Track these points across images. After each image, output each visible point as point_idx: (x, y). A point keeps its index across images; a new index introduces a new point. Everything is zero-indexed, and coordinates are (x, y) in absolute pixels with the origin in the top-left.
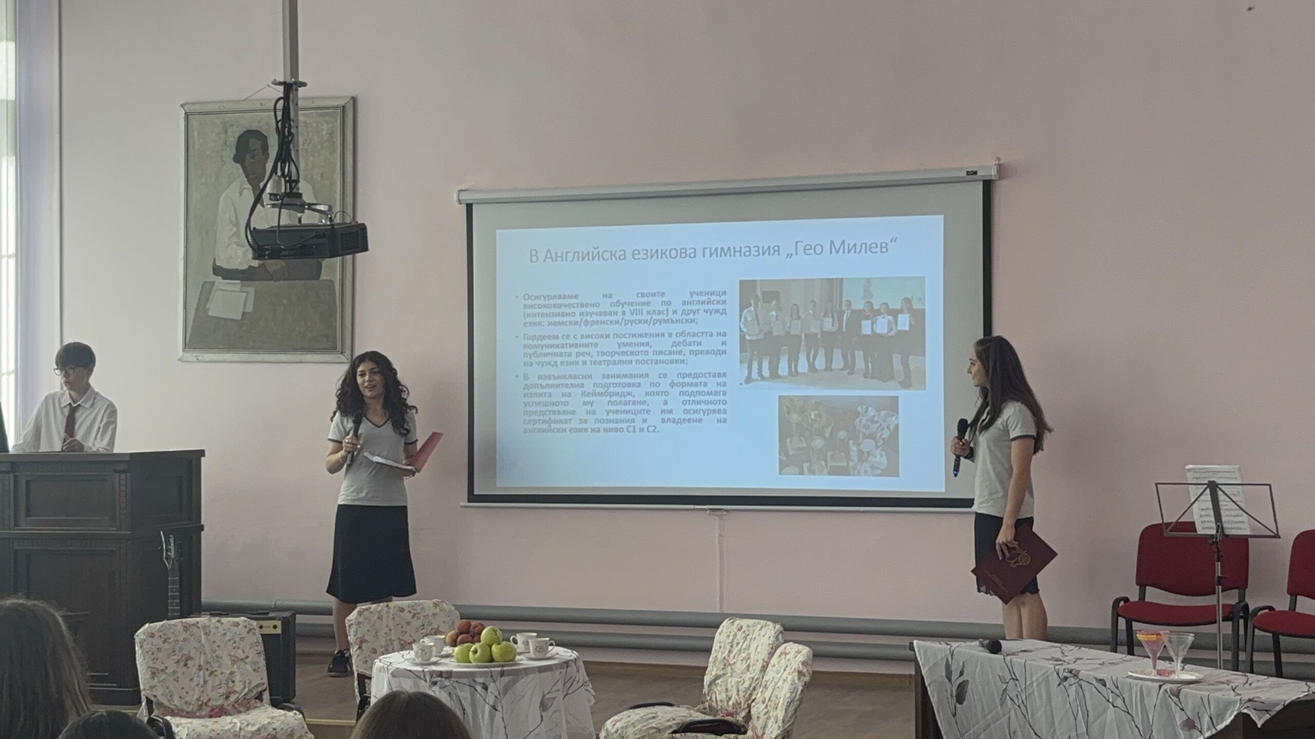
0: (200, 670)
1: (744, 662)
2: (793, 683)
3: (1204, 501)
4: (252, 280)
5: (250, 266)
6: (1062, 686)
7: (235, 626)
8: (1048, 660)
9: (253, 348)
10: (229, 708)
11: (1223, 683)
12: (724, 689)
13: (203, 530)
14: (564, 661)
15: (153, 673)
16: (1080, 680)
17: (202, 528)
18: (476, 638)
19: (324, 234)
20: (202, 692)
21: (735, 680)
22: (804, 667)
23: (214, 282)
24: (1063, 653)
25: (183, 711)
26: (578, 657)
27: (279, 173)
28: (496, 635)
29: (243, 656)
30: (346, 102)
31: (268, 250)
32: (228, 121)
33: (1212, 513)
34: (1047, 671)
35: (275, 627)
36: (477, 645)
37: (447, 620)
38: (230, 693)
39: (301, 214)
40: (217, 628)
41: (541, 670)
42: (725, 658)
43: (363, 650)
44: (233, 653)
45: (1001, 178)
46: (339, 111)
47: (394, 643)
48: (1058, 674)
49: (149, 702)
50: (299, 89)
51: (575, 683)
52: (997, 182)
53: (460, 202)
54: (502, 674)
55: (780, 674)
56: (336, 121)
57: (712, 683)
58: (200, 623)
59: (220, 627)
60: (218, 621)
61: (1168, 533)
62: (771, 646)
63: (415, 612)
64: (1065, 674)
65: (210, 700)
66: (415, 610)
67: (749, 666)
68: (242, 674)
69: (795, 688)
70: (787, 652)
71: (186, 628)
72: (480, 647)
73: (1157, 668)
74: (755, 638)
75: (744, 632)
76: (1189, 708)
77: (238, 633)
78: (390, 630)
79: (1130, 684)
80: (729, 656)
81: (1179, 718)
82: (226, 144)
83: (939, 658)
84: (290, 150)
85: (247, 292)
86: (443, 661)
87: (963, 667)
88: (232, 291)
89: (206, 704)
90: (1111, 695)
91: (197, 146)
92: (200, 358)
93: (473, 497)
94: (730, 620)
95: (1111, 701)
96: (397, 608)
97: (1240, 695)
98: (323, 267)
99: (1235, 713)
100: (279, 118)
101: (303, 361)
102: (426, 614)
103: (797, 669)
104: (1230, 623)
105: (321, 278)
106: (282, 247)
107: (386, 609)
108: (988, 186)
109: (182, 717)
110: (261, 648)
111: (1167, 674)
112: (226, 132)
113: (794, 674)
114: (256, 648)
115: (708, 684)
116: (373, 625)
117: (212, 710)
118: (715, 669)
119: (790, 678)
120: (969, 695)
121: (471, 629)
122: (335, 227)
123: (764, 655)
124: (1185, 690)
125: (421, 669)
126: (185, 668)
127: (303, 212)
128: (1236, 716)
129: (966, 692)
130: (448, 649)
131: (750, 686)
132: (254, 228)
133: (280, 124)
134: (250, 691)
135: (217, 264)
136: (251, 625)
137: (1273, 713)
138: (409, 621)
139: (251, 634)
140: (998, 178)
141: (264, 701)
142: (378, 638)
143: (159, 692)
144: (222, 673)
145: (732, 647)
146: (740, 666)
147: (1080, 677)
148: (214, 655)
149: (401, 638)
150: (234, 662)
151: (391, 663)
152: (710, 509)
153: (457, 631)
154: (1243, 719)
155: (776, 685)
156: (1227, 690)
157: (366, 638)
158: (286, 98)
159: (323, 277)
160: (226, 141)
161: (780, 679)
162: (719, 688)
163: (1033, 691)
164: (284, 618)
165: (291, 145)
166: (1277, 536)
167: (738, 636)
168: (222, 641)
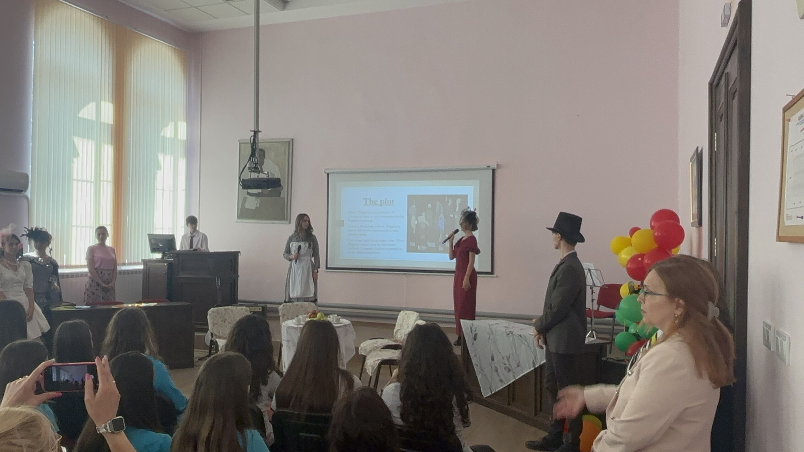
4: (259, 197)
5: (258, 192)
12: (400, 334)
13: (239, 277)
15: (213, 324)
21: (404, 331)
27: (252, 161)
28: (322, 315)
30: (289, 140)
31: (244, 185)
35: (260, 309)
42: (401, 323)
43: (284, 318)
46: (287, 143)
49: (212, 334)
50: (259, 133)
53: (325, 173)
56: (287, 146)
57: (397, 332)
60: (236, 308)
71: (225, 309)
74: (410, 317)
75: (407, 315)
78: (293, 312)
83: (469, 325)
90: (523, 341)
93: (327, 268)
94: (404, 310)
98: (281, 193)
100: (252, 142)
102: (305, 307)
105: (280, 196)
108: (494, 171)
116: (287, 310)
126: (224, 323)
129: (477, 337)
135: (248, 191)
140: (497, 168)
143: (215, 331)
145: (403, 320)
152: (404, 273)
153: (311, 313)
157: (285, 314)
158: (255, 136)
163: (498, 338)
164: (263, 306)
167: (405, 317)
168: (237, 314)
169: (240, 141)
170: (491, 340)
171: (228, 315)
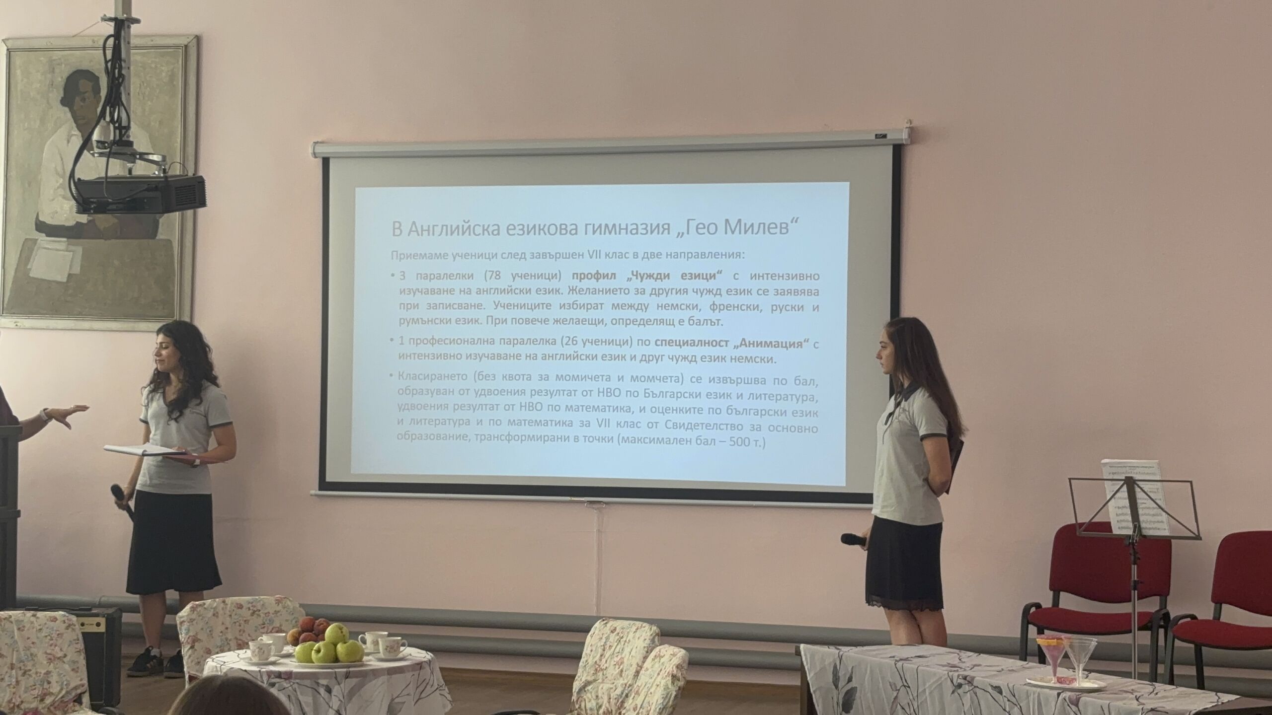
0: (12, 669)
1: (617, 667)
2: (666, 688)
3: (1120, 498)
4: (79, 238)
5: (77, 222)
6: (956, 694)
7: (52, 621)
8: (943, 666)
9: (80, 314)
10: (44, 712)
11: (1126, 692)
12: (594, 697)
13: (19, 516)
14: (417, 662)
16: (975, 687)
17: (18, 514)
18: (320, 637)
19: (156, 187)
20: (14, 693)
21: (606, 686)
22: (679, 671)
23: (37, 240)
24: (960, 660)
26: (432, 658)
27: (108, 119)
28: (342, 632)
29: (60, 654)
30: (189, 40)
31: (93, 203)
32: (54, 60)
33: (1129, 511)
34: (941, 678)
35: (98, 625)
36: (321, 644)
37: (290, 618)
38: (45, 695)
39: (132, 164)
40: (32, 623)
41: (391, 671)
42: (596, 662)
43: (196, 650)
44: (49, 651)
45: (913, 143)
46: (180, 50)
47: (230, 642)
48: (952, 681)
50: (132, 25)
51: (429, 687)
52: (910, 147)
53: (315, 155)
54: (347, 676)
55: (653, 680)
56: (178, 61)
57: (582, 689)
58: (13, 617)
59: (35, 622)
60: (34, 616)
61: (1081, 533)
62: (646, 649)
63: (255, 609)
64: (959, 681)
65: (22, 702)
66: (255, 607)
67: (622, 671)
68: (59, 675)
69: (668, 694)
70: (662, 654)
72: (325, 645)
73: (1058, 675)
74: (629, 641)
75: (618, 633)
77: (55, 629)
78: (227, 628)
79: (1027, 691)
80: (601, 660)
82: (52, 85)
83: (826, 663)
84: (120, 94)
85: (73, 251)
86: (282, 661)
87: (852, 673)
88: (57, 250)
89: (18, 707)
90: (1007, 703)
91: (20, 87)
92: (18, 324)
93: (324, 485)
94: (604, 620)
95: (1007, 709)
96: (235, 604)
97: (1144, 704)
98: (160, 225)
100: (109, 57)
101: (136, 330)
102: (266, 611)
103: (671, 672)
104: (1149, 632)
105: (157, 238)
106: (110, 200)
107: (222, 605)
108: (898, 151)
110: (81, 646)
111: (1068, 683)
112: (53, 71)
113: (668, 678)
114: (77, 646)
115: (577, 690)
116: (207, 623)
118: (585, 675)
119: (663, 682)
120: (857, 704)
121: (315, 626)
122: (169, 179)
123: (638, 659)
124: (1085, 698)
125: (258, 669)
127: (134, 162)
129: (854, 700)
130: (288, 649)
131: (622, 693)
132: (79, 179)
133: (109, 64)
134: (67, 693)
135: (41, 219)
136: (69, 620)
138: (249, 618)
139: (70, 629)
140: (909, 142)
141: (84, 705)
142: (213, 637)
144: (37, 673)
145: (604, 650)
146: (612, 671)
147: (975, 684)
148: (28, 653)
149: (239, 637)
150: (50, 661)
151: (225, 662)
152: (588, 501)
153: (300, 629)
155: (649, 690)
156: (1132, 699)
157: (199, 637)
158: (117, 36)
159: (161, 236)
160: (53, 82)
161: (653, 684)
162: (589, 695)
163: (926, 699)
164: (108, 614)
165: (122, 88)
166: (1198, 537)
167: (611, 639)
168: (38, 638)
169: (10, 44)
170: (903, 708)
171: (9, 641)
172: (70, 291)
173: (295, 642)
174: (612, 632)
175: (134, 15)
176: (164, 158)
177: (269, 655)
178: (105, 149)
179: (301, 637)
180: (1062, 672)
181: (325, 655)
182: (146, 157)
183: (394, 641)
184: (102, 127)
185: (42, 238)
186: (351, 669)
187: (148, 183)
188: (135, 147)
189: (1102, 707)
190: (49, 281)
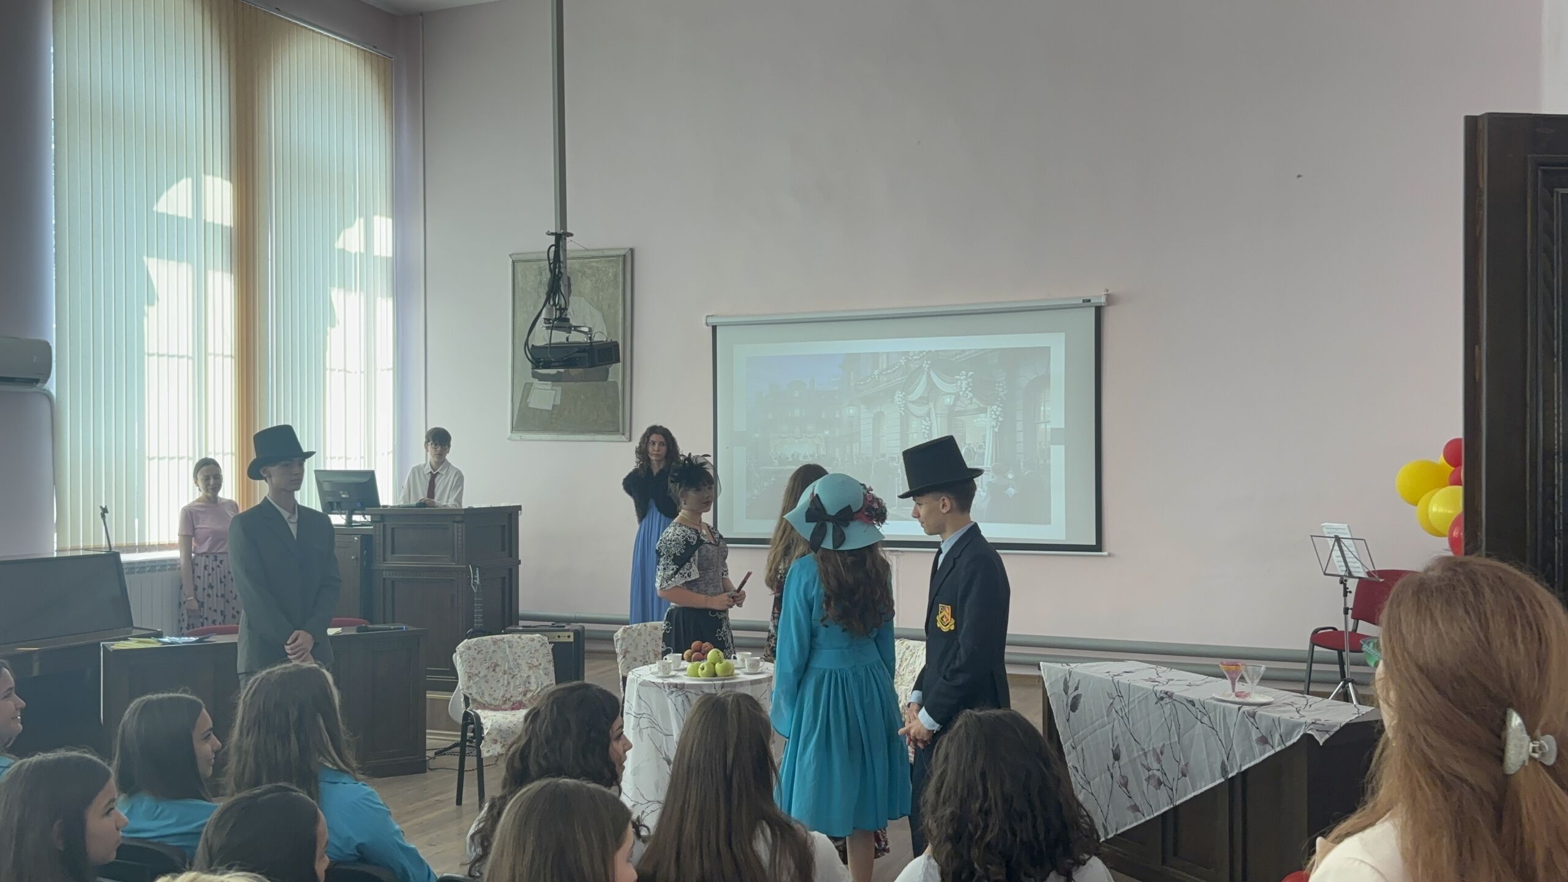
0: (505, 674)
4: (559, 382)
5: (558, 372)
6: (1159, 704)
7: (531, 641)
8: (1147, 680)
9: (560, 430)
10: (527, 702)
11: (1287, 704)
13: (520, 564)
15: (470, 677)
16: (1173, 700)
17: (519, 562)
18: (706, 656)
19: (584, 350)
20: (506, 691)
23: (533, 383)
24: (1158, 674)
25: (491, 705)
27: (552, 303)
29: (537, 663)
31: (541, 362)
34: (1147, 692)
35: (569, 637)
36: (703, 664)
38: (527, 691)
39: (569, 334)
40: (518, 642)
44: (529, 662)
45: (1108, 305)
48: (1155, 695)
49: (466, 699)
52: (1106, 308)
53: (707, 324)
58: (505, 639)
59: (520, 642)
60: (519, 637)
64: (1162, 695)
65: (511, 696)
68: (536, 677)
72: (707, 665)
73: (1237, 690)
76: (1263, 725)
77: (533, 646)
78: (647, 644)
79: (1214, 704)
81: (1255, 734)
82: (541, 283)
83: (1059, 676)
84: (560, 285)
85: (556, 390)
86: (680, 674)
87: (1078, 683)
88: (546, 389)
89: (509, 700)
90: (1199, 714)
91: (521, 285)
92: (522, 437)
95: (1199, 718)
97: (1304, 716)
98: (609, 371)
99: (1301, 733)
101: (596, 440)
105: (608, 380)
106: (554, 359)
108: (1099, 310)
109: (492, 710)
110: (551, 657)
111: (1244, 696)
112: (541, 274)
114: (547, 655)
116: (634, 640)
117: (513, 705)
120: (1082, 707)
122: (593, 344)
124: (1260, 711)
125: (662, 681)
126: (493, 673)
128: (1302, 737)
130: (685, 664)
132: (532, 346)
133: (552, 266)
134: (542, 690)
136: (543, 640)
137: (1332, 733)
139: (543, 646)
142: (638, 650)
143: (474, 691)
144: (521, 676)
145: (902, 662)
147: (1173, 697)
148: (516, 663)
150: (530, 668)
151: (640, 675)
154: (1308, 738)
156: (1292, 712)
157: (629, 651)
159: (610, 379)
163: (1135, 706)
164: (578, 628)
165: (561, 282)
167: (906, 654)
168: (522, 653)
169: (514, 257)
170: (1117, 712)
171: (502, 655)
172: (554, 416)
173: (689, 660)
174: (907, 649)
175: (569, 230)
176: (590, 329)
177: (670, 670)
178: (550, 323)
179: (693, 656)
180: (1239, 687)
181: (708, 671)
182: (579, 329)
183: (756, 660)
184: (548, 308)
185: (536, 381)
186: (725, 682)
187: (579, 347)
188: (571, 322)
189: (1273, 720)
190: (540, 410)
